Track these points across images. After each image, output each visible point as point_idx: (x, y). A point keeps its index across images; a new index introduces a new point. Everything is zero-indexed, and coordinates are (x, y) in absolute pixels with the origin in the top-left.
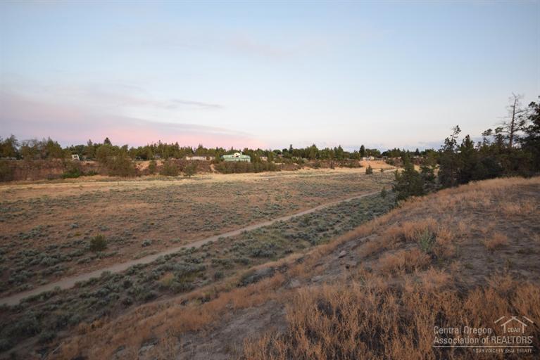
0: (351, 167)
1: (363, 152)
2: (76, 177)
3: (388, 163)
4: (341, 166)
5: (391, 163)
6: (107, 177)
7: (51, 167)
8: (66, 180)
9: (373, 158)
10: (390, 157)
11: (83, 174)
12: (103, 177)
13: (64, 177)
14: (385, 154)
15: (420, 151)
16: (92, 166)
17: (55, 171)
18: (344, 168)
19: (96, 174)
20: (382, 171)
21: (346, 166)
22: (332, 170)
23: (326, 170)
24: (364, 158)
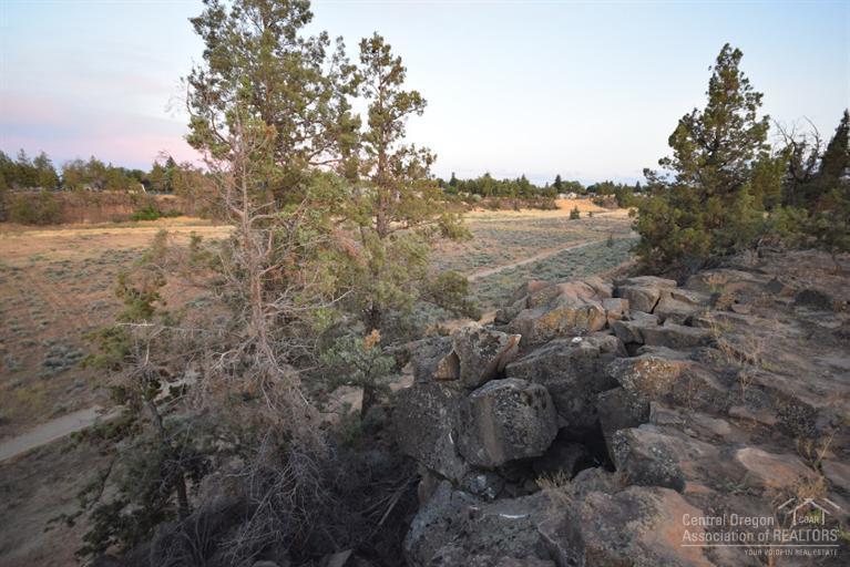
0: (543, 208)
1: (560, 186)
2: (153, 219)
3: (596, 203)
4: (529, 207)
5: (601, 203)
6: (198, 219)
7: (115, 203)
8: (140, 222)
9: (574, 195)
10: (599, 193)
11: (162, 215)
12: (192, 220)
13: (137, 219)
14: (591, 189)
15: (641, 185)
16: (173, 202)
17: (121, 210)
18: (534, 210)
19: (180, 214)
20: (591, 214)
21: (536, 207)
22: (516, 214)
23: (508, 213)
24: (562, 195)
